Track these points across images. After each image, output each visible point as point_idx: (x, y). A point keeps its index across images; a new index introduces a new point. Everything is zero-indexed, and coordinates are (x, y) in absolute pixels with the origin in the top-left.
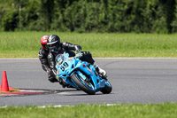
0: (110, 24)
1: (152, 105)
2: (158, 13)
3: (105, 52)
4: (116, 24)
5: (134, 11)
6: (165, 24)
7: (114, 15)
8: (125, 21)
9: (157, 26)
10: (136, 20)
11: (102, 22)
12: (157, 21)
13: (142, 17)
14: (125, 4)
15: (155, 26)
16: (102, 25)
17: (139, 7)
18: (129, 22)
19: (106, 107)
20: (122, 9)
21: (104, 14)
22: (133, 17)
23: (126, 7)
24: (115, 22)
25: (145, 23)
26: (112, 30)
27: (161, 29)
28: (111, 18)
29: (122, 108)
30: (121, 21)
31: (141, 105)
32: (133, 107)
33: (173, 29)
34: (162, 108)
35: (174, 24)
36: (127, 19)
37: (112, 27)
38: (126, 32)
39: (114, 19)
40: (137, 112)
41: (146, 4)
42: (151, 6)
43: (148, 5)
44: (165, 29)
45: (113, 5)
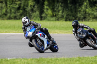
0: (9, 15)
1: (33, 59)
2: (34, 9)
3: (6, 30)
4: (12, 15)
5: (21, 8)
6: (39, 15)
7: (11, 10)
8: (17, 13)
9: (34, 16)
10: (22, 13)
11: (4, 14)
12: (34, 14)
13: (26, 11)
14: (16, 4)
15: (33, 16)
16: (4, 16)
17: (24, 6)
18: (19, 14)
19: (7, 60)
20: (15, 7)
21: (5, 10)
22: (21, 11)
23: (17, 6)
24: (11, 14)
25: (28, 15)
26: (10, 18)
27: (37, 18)
28: (9, 12)
29: (16, 61)
30: (15, 13)
31: (27, 59)
32: (23, 60)
33: (43, 18)
34: (39, 61)
35: (43, 15)
36: (18, 12)
37: (10, 17)
38: (17, 19)
39: (11, 12)
40: (24, 63)
41: (28, 4)
42: (31, 6)
43: (29, 5)
44: (38, 18)
45: (10, 5)
